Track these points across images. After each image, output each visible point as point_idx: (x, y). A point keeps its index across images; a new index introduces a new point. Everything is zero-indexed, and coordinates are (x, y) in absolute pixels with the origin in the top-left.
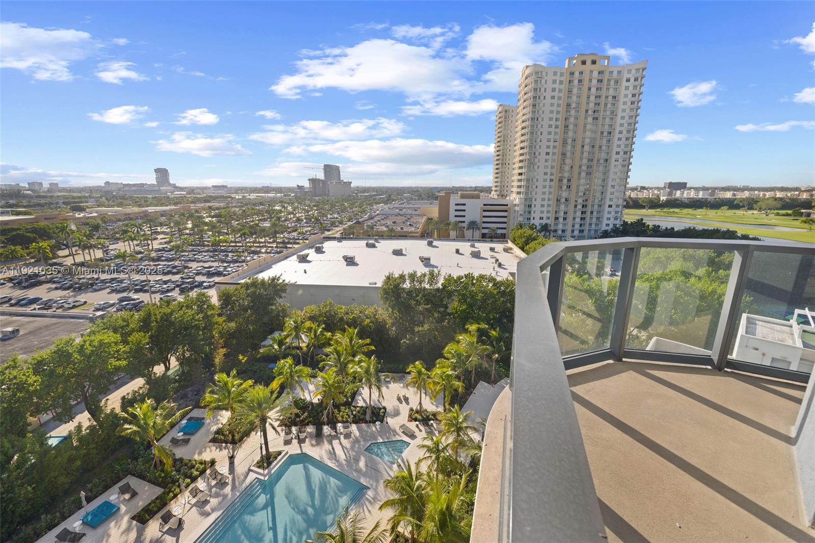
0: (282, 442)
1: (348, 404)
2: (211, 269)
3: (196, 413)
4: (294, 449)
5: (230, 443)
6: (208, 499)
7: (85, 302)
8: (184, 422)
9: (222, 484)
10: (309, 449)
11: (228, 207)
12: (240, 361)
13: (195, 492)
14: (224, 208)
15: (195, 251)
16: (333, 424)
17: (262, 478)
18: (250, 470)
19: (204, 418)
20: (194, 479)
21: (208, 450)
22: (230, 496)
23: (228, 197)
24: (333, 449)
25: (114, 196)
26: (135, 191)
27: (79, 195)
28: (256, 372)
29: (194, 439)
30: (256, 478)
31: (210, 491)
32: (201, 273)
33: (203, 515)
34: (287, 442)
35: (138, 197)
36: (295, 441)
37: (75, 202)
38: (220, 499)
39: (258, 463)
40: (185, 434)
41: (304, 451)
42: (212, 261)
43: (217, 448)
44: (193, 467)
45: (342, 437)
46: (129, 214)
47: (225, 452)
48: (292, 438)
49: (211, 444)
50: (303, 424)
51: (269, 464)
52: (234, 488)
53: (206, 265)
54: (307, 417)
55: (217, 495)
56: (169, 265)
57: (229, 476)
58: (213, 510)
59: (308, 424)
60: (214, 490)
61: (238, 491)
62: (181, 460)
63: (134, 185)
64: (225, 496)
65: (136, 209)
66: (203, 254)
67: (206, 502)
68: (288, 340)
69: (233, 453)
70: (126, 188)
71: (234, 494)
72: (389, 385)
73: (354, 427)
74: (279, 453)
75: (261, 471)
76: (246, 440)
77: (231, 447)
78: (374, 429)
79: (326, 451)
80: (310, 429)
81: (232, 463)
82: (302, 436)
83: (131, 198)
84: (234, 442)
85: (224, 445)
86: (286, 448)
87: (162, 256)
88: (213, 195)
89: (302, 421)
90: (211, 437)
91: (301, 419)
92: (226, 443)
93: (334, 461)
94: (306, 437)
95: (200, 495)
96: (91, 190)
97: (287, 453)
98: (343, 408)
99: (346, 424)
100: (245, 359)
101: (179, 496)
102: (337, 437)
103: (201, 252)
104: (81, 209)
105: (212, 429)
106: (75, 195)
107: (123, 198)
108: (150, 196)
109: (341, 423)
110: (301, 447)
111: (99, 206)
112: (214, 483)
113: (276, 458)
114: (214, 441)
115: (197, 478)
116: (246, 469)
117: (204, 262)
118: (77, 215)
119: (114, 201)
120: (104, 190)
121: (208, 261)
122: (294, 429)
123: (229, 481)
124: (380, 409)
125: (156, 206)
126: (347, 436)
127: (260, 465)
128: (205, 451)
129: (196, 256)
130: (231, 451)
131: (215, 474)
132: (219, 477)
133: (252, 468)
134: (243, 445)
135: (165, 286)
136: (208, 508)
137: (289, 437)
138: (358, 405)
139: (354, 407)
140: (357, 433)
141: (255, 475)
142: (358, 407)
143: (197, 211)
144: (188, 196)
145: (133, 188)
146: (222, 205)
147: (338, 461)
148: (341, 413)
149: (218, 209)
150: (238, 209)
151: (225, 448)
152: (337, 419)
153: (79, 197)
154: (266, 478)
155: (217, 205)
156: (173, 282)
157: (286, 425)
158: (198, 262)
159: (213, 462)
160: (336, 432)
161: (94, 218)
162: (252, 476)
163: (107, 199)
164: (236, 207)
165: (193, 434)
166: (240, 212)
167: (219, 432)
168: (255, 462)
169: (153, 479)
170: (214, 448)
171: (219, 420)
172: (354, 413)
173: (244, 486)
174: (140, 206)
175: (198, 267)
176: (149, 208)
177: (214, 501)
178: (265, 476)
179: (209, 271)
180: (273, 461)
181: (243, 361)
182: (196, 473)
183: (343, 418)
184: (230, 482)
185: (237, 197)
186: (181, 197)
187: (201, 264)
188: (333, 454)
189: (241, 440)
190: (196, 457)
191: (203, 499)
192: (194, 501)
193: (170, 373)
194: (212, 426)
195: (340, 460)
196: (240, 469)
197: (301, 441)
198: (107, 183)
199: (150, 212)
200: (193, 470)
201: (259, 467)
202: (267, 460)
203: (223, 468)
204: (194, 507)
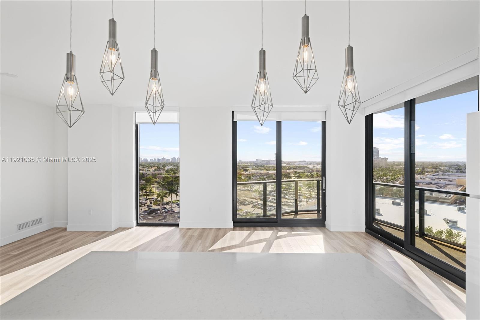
2: (290, 203)
7: (241, 209)
11: (304, 172)
14: (302, 172)
15: (285, 193)
23: (305, 167)
25: (258, 166)
26: (266, 163)
27: (247, 164)
32: (286, 204)
35: (266, 166)
37: (245, 168)
42: (292, 200)
46: (262, 173)
53: (289, 201)
56: (273, 199)
63: (266, 161)
65: (265, 171)
66: (289, 195)
70: (263, 162)
83: (264, 166)
87: (271, 194)
88: (298, 166)
96: (251, 163)
103: (288, 194)
104: (246, 170)
106: (246, 164)
107: (261, 166)
108: (271, 166)
111: (252, 169)
117: (288, 199)
118: (245, 173)
119: (258, 168)
120: (255, 163)
121: (290, 199)
125: (273, 170)
129: (285, 196)
135: (269, 208)
143: (289, 174)
144: (287, 166)
145: (266, 162)
146: (302, 171)
149: (299, 173)
150: (309, 173)
153: (247, 166)
155: (299, 171)
156: (273, 207)
158: (286, 199)
161: (250, 174)
163: (256, 167)
164: (308, 172)
166: (310, 175)
174: (267, 170)
175: (285, 201)
176: (270, 171)
179: (289, 204)
185: (310, 167)
186: (284, 166)
187: (287, 200)
198: (257, 160)
199: (270, 173)
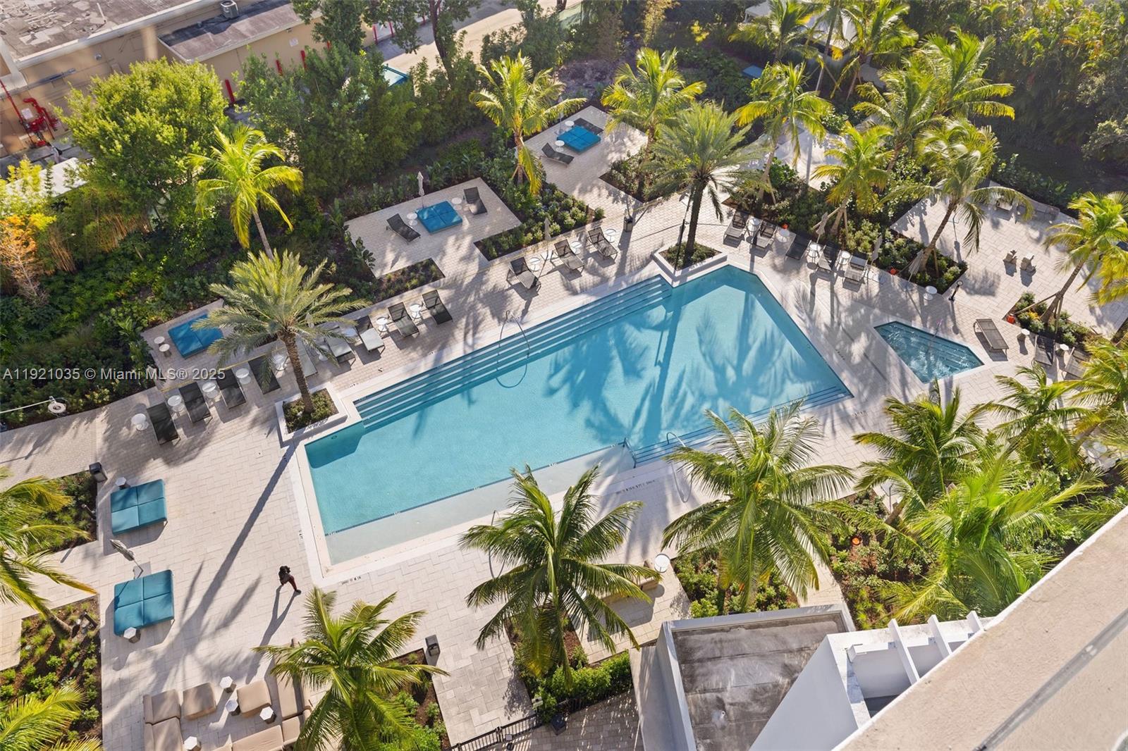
0: (722, 237)
1: (881, 221)
3: (590, 115)
4: (739, 258)
5: (634, 196)
6: (580, 269)
8: (569, 123)
9: (604, 257)
10: (765, 269)
12: (693, 37)
13: (563, 250)
16: (832, 246)
17: (669, 280)
18: (652, 257)
19: (601, 131)
20: (566, 229)
21: (595, 191)
22: (611, 283)
24: (813, 293)
28: (716, 73)
29: (579, 160)
30: (659, 275)
31: (585, 259)
33: (568, 290)
34: (731, 241)
36: (745, 246)
38: (597, 279)
39: (669, 251)
40: (566, 146)
41: (756, 271)
43: (610, 195)
44: (568, 208)
45: (840, 280)
47: (621, 207)
48: (742, 237)
49: (602, 183)
50: (772, 220)
51: (688, 263)
52: (620, 273)
54: (784, 210)
55: (593, 271)
57: (618, 250)
58: (584, 290)
59: (781, 225)
60: (591, 260)
61: (626, 282)
62: (553, 188)
64: (605, 279)
67: (575, 273)
68: (807, 21)
69: (635, 214)
71: (617, 283)
72: (1003, 221)
73: (873, 274)
74: (711, 253)
75: (671, 268)
76: (660, 202)
77: (633, 203)
78: (915, 297)
79: (798, 291)
80: (784, 236)
81: (627, 232)
82: (763, 242)
84: (639, 196)
85: (623, 193)
86: (726, 251)
89: (774, 214)
90: (605, 170)
91: (773, 208)
92: (628, 192)
93: (805, 316)
94: (769, 247)
95: (569, 258)
97: (724, 259)
98: (867, 225)
99: (859, 261)
100: (704, 35)
101: (540, 243)
102: (829, 275)
105: (609, 158)
109: (850, 252)
110: (752, 260)
112: (593, 249)
113: (702, 259)
114: (608, 178)
115: (570, 230)
116: (647, 252)
122: (752, 222)
123: (617, 257)
124: (951, 263)
126: (852, 284)
127: (672, 256)
128: (591, 191)
130: (631, 210)
131: (598, 237)
132: (603, 245)
133: (657, 255)
134: (653, 210)
136: (576, 283)
137: (737, 233)
138: (904, 233)
139: (894, 232)
140: (875, 289)
141: (659, 271)
142: (901, 236)
147: (812, 320)
148: (859, 234)
151: (623, 200)
152: (844, 241)
154: (676, 284)
157: (739, 208)
159: (599, 216)
160: (832, 265)
162: (652, 269)
165: (578, 151)
167: (619, 166)
168: (665, 248)
169: (510, 200)
170: (605, 192)
171: (624, 144)
172: (887, 245)
173: (637, 278)
177: (587, 279)
178: (675, 279)
180: (696, 262)
181: (699, 39)
182: (570, 221)
183: (858, 244)
184: (618, 260)
188: (808, 302)
189: (652, 198)
190: (575, 194)
191: (573, 266)
192: (559, 262)
193: (563, 16)
194: (611, 152)
195: (818, 320)
196: (638, 248)
197: (756, 251)
200: (567, 214)
201: (669, 260)
202: (686, 254)
203: (612, 232)
204: (558, 273)
